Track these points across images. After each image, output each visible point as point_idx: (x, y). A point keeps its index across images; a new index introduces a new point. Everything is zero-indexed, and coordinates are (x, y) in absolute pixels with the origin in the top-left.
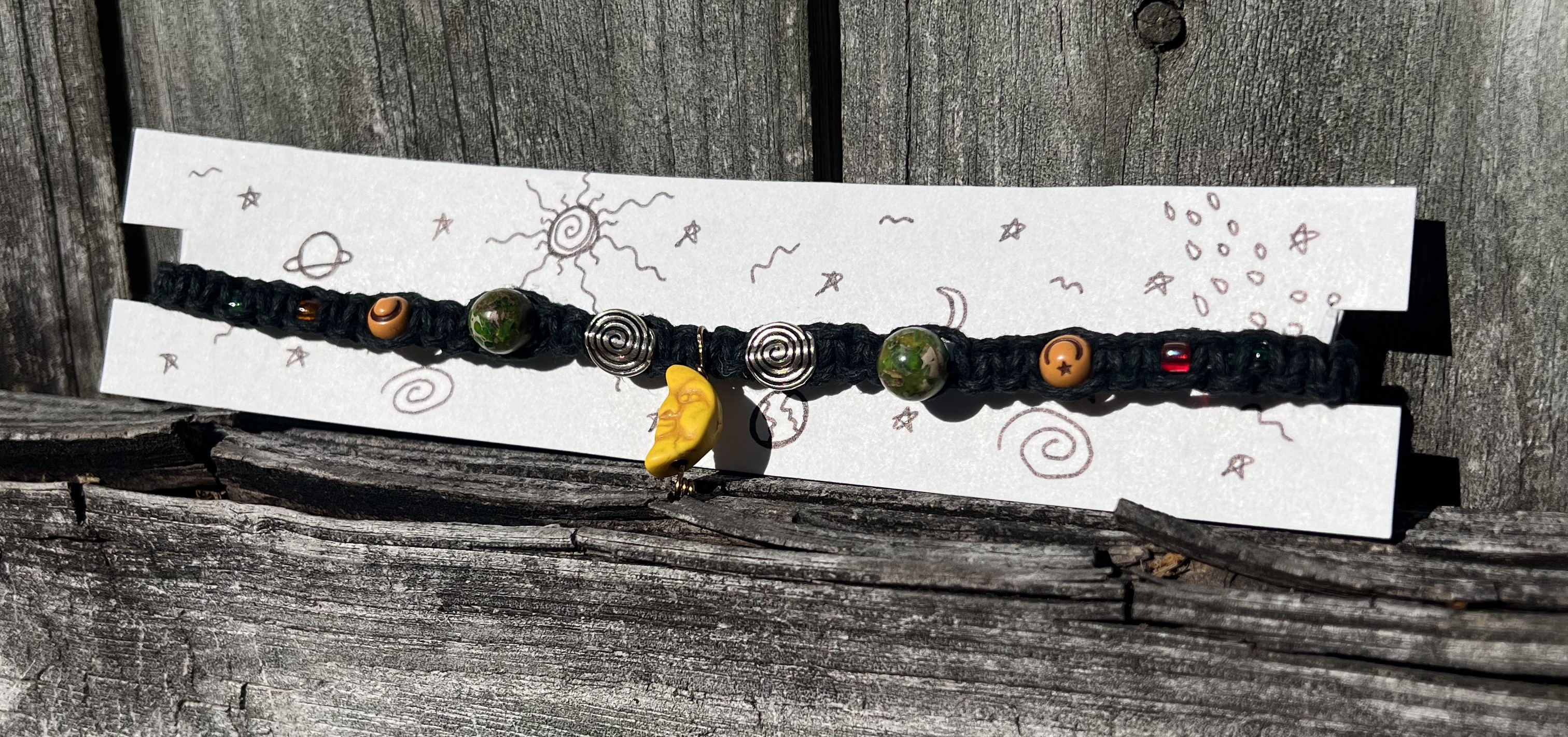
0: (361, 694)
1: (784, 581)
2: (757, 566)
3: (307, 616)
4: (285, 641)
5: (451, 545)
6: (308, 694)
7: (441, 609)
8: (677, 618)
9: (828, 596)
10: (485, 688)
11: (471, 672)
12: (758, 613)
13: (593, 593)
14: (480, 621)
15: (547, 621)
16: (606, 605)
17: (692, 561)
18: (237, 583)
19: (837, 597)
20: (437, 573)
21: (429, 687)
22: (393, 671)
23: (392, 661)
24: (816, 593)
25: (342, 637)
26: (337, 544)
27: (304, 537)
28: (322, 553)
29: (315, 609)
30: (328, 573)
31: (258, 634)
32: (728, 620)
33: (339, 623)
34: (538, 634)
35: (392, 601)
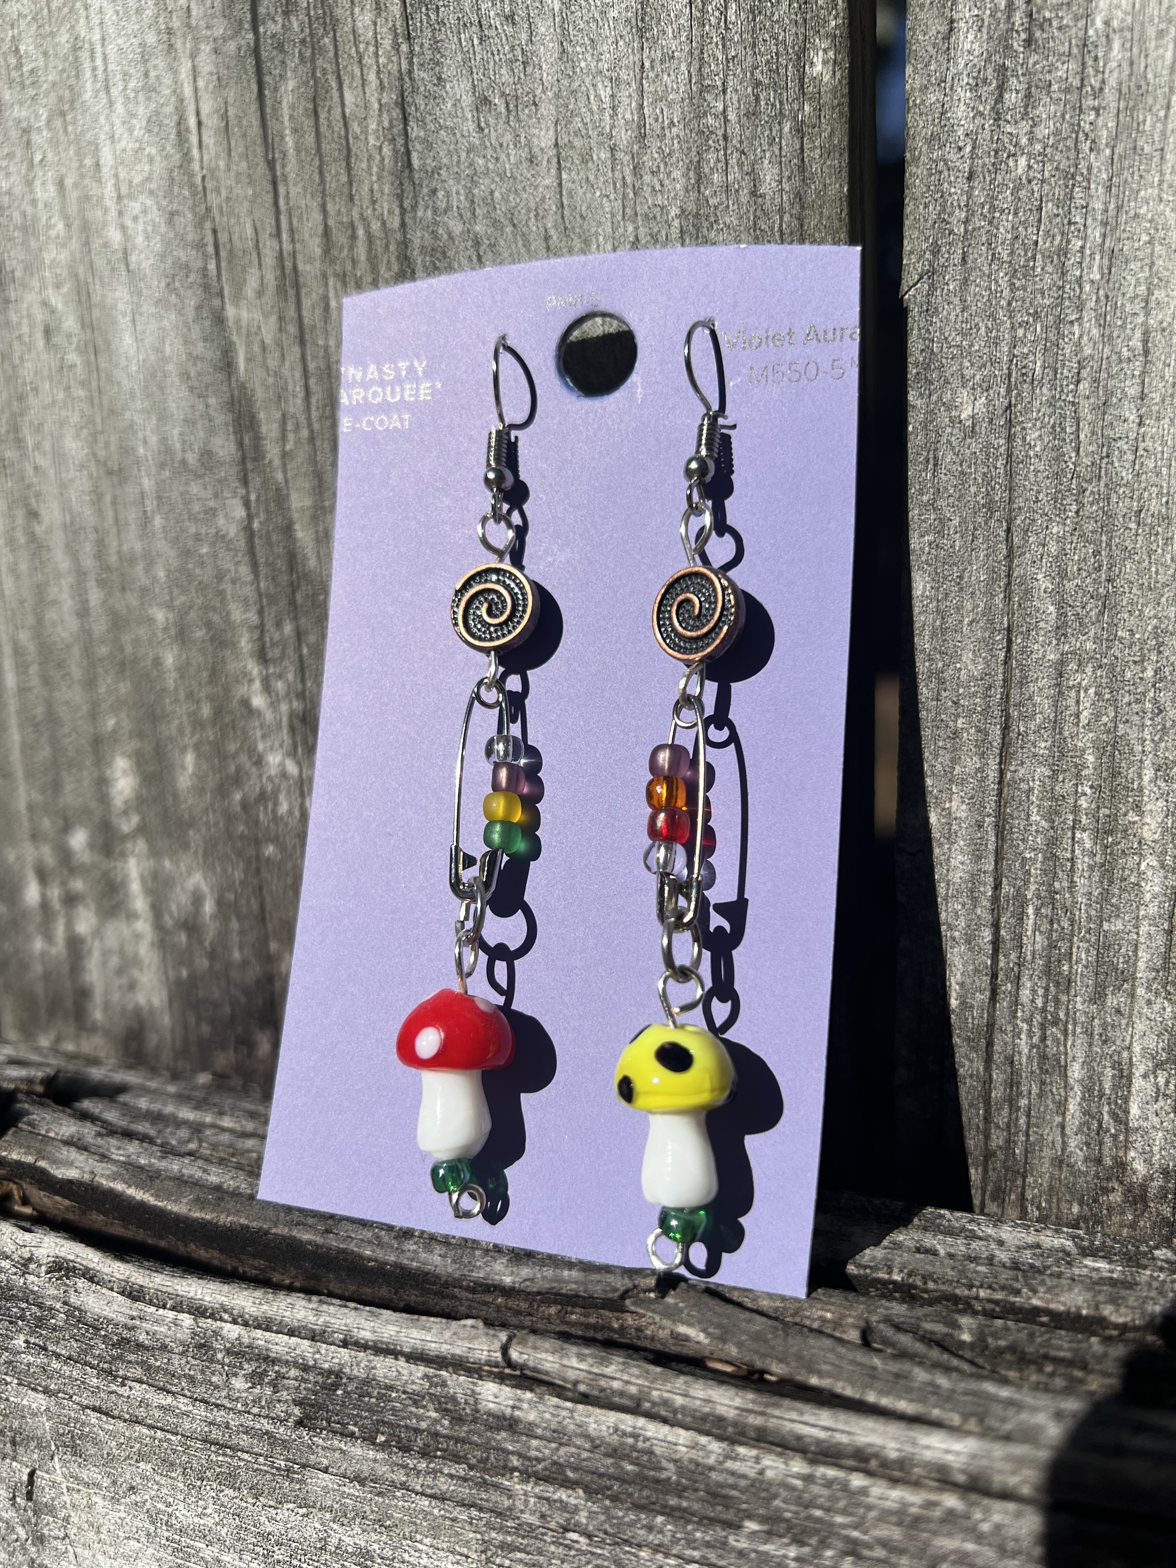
0: (184, 1515)
1: (869, 1473)
2: (819, 1442)
3: (113, 1397)
4: (83, 1424)
5: (314, 1336)
6: (115, 1500)
7: (300, 1423)
8: (673, 1501)
9: (951, 1514)
10: (363, 1544)
11: (342, 1517)
12: (819, 1520)
13: (535, 1443)
14: (357, 1450)
15: (460, 1469)
16: (555, 1463)
17: (704, 1418)
18: (22, 1337)
19: (967, 1517)
20: (293, 1373)
21: (281, 1526)
22: (230, 1492)
23: (230, 1479)
24: (930, 1505)
25: (159, 1434)
26: (153, 1309)
27: (109, 1293)
28: (133, 1318)
29: (120, 1390)
30: (140, 1346)
31: (48, 1409)
32: (763, 1520)
33: (157, 1414)
34: (444, 1485)
35: (228, 1397)
